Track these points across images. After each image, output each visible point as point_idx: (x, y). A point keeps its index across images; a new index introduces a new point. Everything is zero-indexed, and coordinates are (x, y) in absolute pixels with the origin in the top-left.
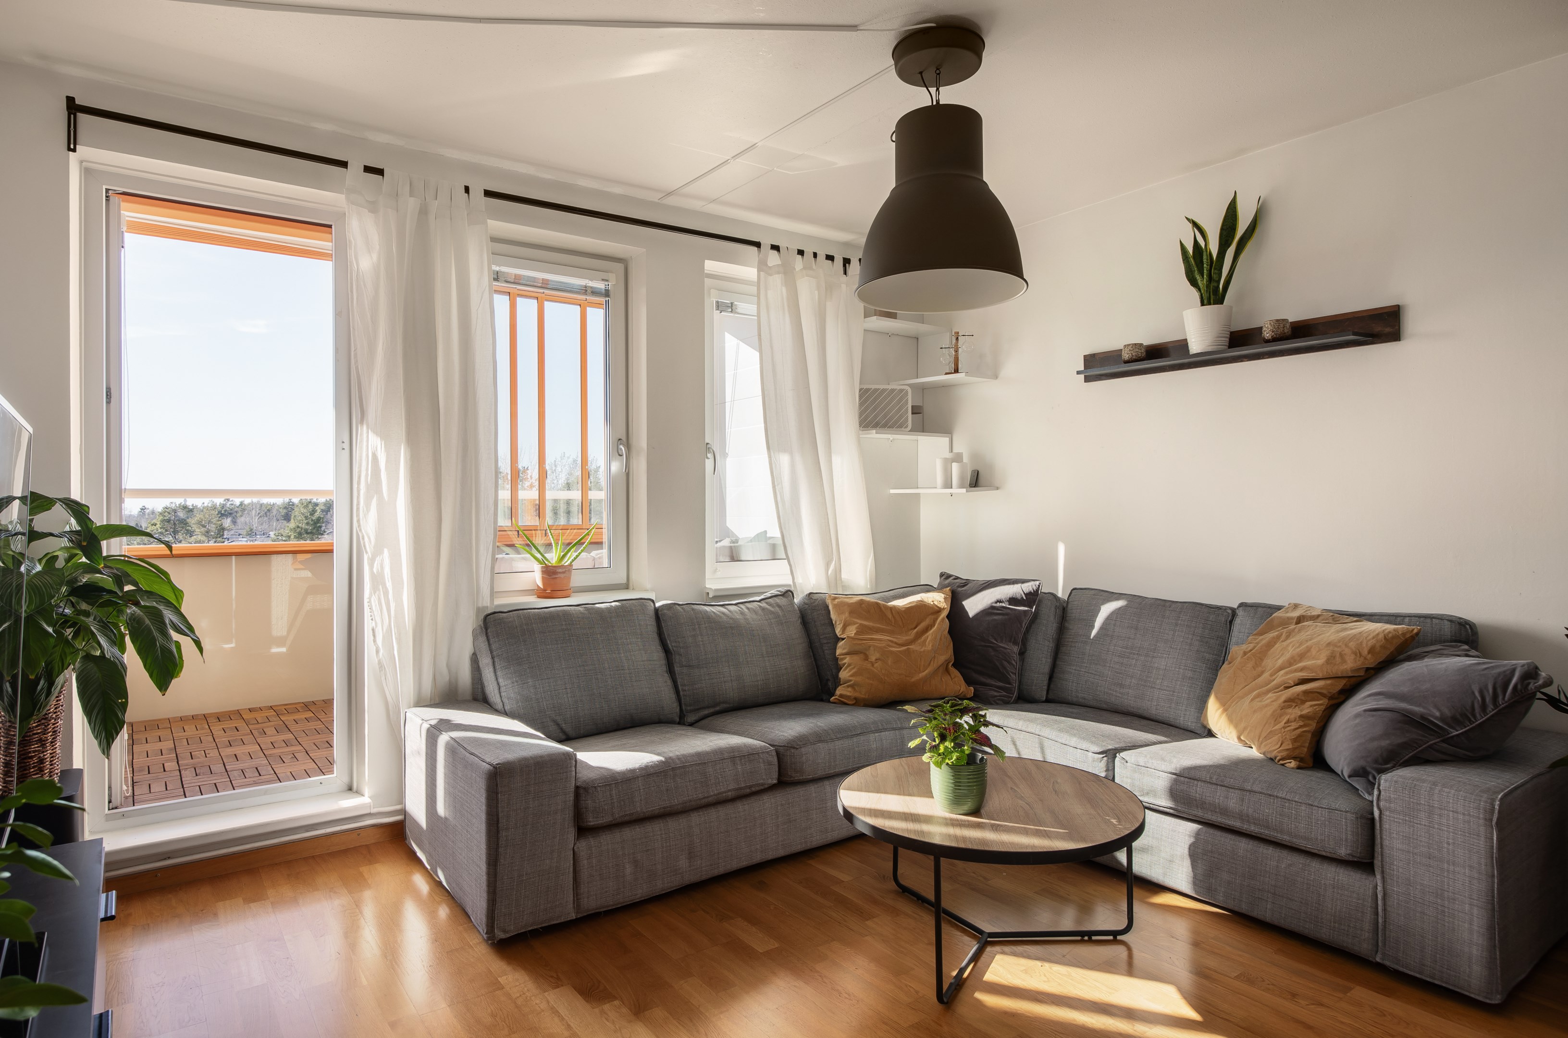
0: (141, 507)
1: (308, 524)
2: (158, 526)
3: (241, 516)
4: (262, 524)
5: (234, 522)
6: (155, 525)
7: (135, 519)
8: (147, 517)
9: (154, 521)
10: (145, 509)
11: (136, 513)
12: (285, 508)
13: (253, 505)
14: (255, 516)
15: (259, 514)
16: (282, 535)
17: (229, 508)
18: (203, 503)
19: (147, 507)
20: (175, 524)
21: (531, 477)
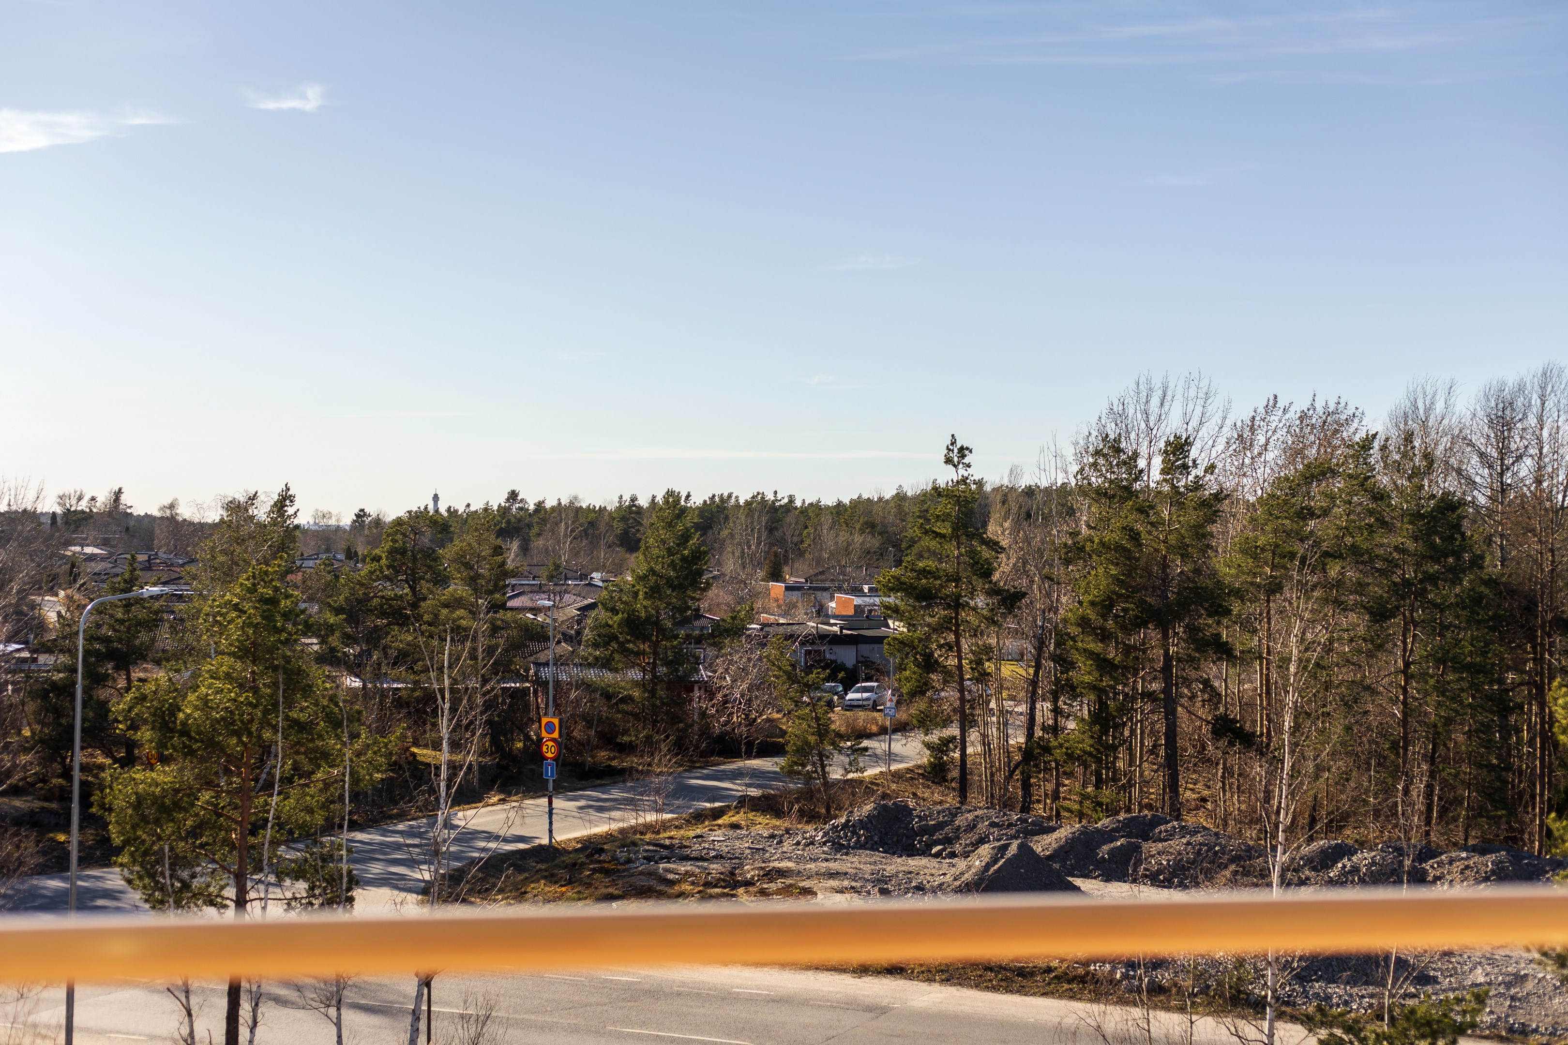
0: (357, 511)
1: (673, 565)
2: (384, 562)
3: (539, 535)
4: (577, 555)
5: (525, 549)
6: (378, 561)
7: (346, 536)
8: (366, 532)
9: (377, 551)
10: (365, 514)
11: (349, 523)
12: (623, 519)
13: (560, 513)
14: (565, 536)
15: (572, 531)
16: (621, 590)
17: (515, 516)
18: (468, 505)
19: (367, 511)
20: (414, 557)
21: (1195, 465)
